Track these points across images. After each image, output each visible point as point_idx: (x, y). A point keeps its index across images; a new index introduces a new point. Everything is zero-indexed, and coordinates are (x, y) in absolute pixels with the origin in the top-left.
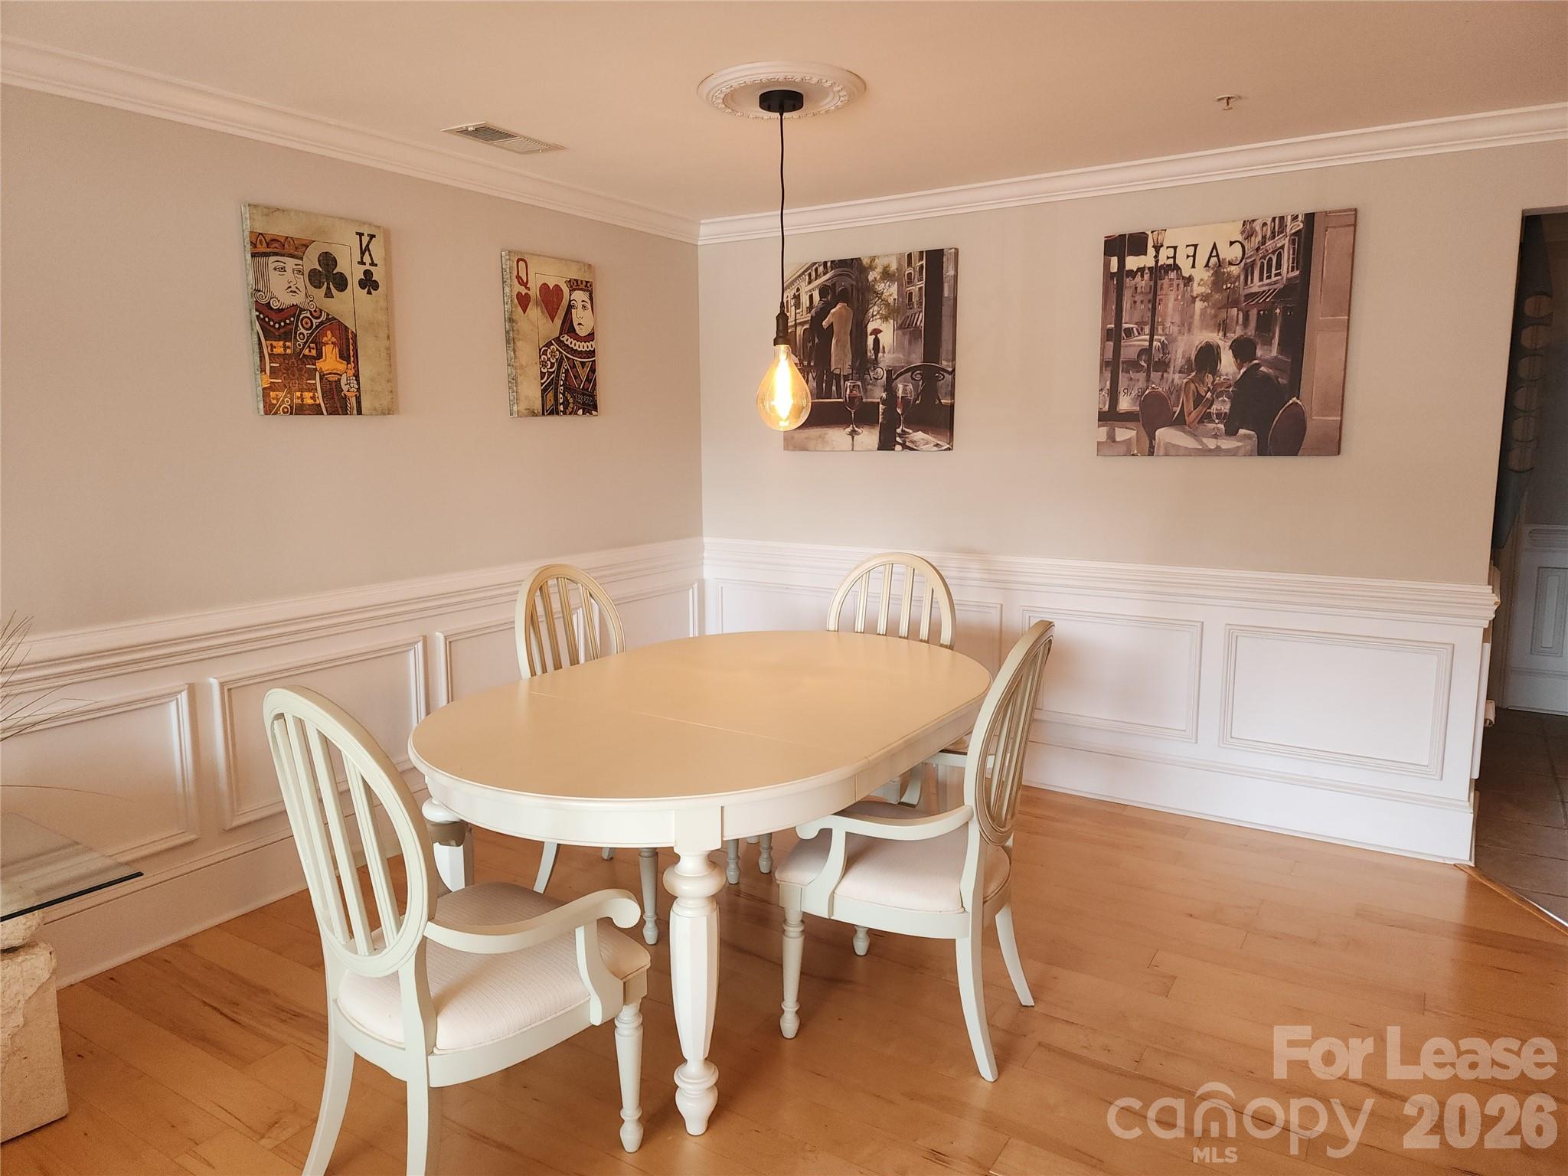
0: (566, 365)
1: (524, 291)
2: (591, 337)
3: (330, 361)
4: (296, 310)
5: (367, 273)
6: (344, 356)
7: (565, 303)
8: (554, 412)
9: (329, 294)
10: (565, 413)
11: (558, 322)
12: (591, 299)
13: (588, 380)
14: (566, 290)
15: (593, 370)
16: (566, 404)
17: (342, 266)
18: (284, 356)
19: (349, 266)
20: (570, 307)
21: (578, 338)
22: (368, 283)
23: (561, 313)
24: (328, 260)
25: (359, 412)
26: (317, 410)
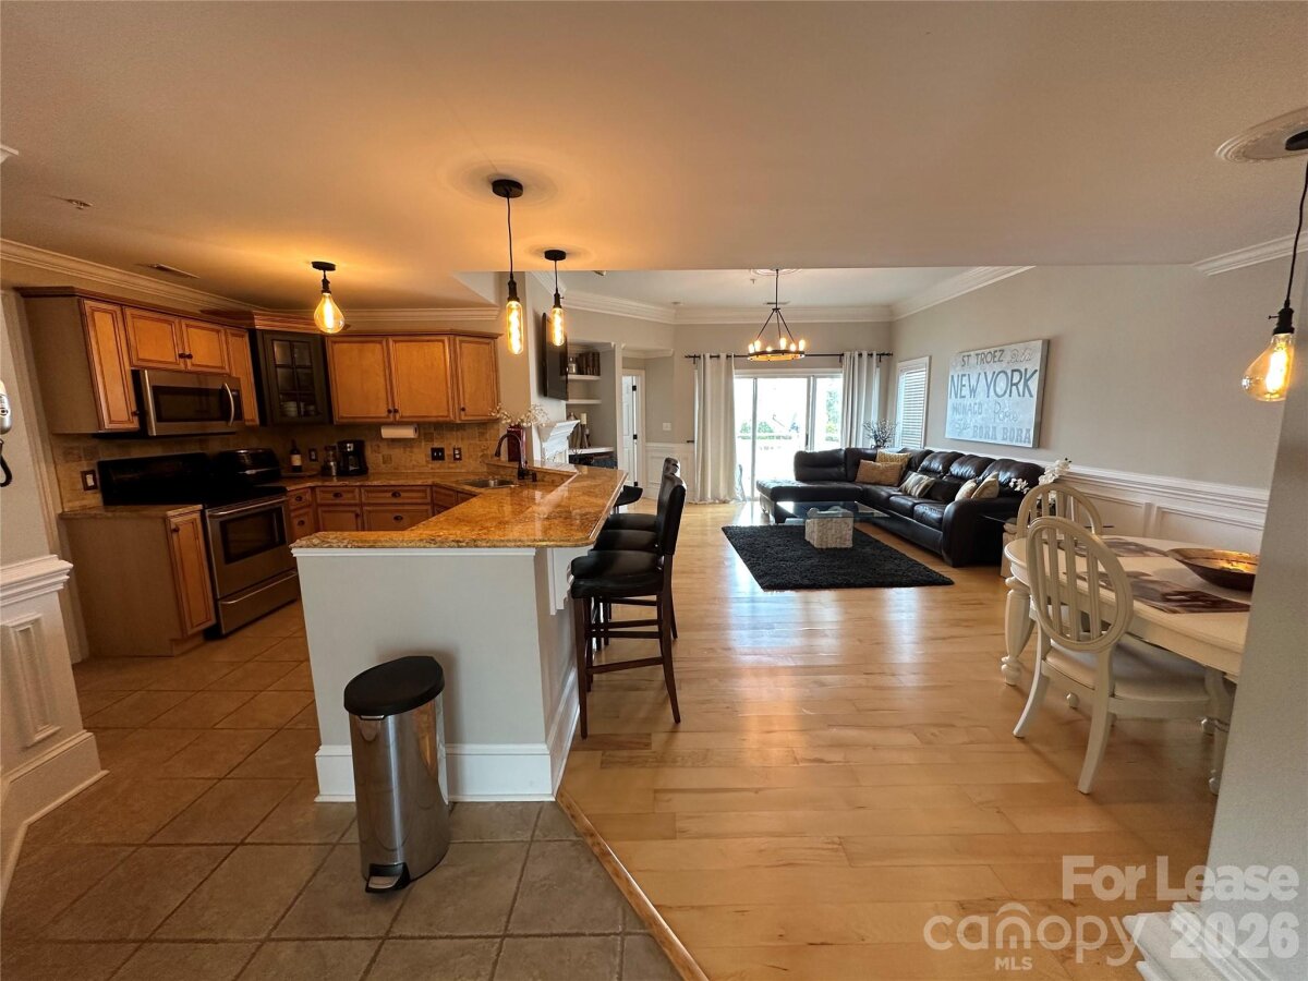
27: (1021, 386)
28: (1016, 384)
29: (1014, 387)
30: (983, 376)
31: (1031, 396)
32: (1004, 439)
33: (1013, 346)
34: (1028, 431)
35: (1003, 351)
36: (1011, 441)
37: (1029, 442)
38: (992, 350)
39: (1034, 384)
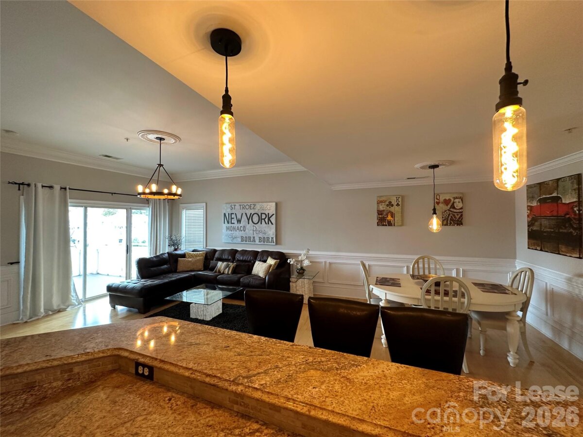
0: (451, 215)
1: (438, 201)
2: (461, 208)
3: (389, 218)
4: (383, 211)
5: (398, 203)
6: (392, 217)
7: (452, 202)
8: (447, 225)
9: (390, 207)
10: (450, 225)
11: (449, 206)
12: (462, 201)
13: (459, 218)
14: (452, 200)
15: (462, 216)
16: (451, 223)
17: (393, 203)
18: (381, 217)
19: (394, 203)
20: (454, 203)
21: (456, 209)
22: (398, 205)
23: (450, 204)
24: (390, 202)
25: (394, 225)
26: (386, 225)
27: (266, 220)
28: (264, 219)
29: (263, 220)
30: (244, 215)
31: (272, 224)
32: (259, 242)
33: (260, 204)
34: (272, 238)
35: (255, 205)
36: (264, 242)
37: (273, 243)
38: (249, 204)
39: (273, 219)
